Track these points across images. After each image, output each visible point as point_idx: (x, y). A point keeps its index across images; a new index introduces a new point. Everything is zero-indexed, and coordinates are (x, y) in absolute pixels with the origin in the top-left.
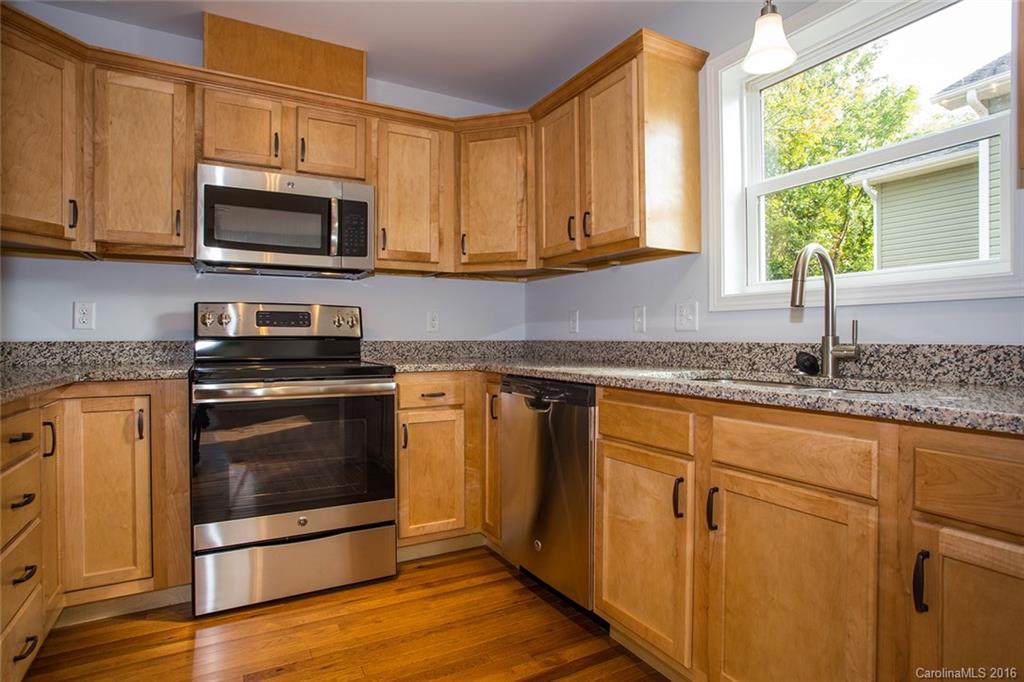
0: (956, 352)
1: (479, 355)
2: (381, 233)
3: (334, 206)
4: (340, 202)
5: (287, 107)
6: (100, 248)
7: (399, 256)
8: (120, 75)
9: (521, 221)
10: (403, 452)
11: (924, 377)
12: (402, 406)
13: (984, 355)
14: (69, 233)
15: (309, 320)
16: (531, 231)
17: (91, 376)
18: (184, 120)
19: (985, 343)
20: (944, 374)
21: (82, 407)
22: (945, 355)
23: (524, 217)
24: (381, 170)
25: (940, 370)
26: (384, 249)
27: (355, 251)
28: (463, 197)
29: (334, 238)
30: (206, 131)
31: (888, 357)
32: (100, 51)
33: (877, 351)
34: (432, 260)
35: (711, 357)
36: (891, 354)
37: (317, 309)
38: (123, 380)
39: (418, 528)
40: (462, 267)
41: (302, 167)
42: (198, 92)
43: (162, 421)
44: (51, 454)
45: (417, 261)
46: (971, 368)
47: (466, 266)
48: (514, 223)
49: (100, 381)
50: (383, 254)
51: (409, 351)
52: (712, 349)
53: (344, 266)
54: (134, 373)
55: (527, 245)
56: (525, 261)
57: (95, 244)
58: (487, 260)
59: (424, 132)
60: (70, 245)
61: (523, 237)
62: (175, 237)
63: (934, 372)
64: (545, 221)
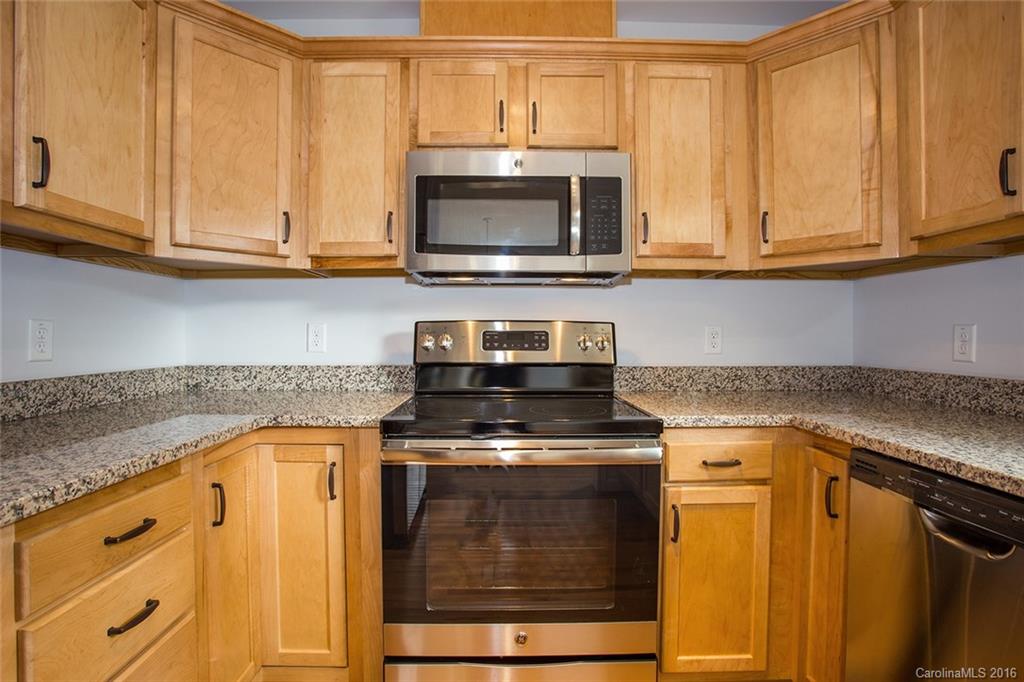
1: (781, 387)
2: (641, 220)
3: (575, 189)
4: (583, 180)
5: (515, 67)
6: (314, 264)
7: (668, 252)
8: (334, 64)
9: (869, 180)
10: (670, 548)
12: (671, 479)
14: (283, 249)
15: (547, 341)
16: (890, 194)
17: (279, 419)
18: (397, 103)
21: (275, 455)
23: (875, 172)
24: (640, 133)
26: (645, 242)
27: (604, 246)
28: (762, 157)
29: (576, 230)
30: (420, 113)
32: (315, 41)
34: (716, 254)
37: (559, 327)
38: (312, 427)
39: (692, 662)
40: (762, 261)
41: (534, 140)
42: (412, 68)
43: (357, 478)
44: (220, 523)
45: (693, 257)
47: (767, 260)
48: (855, 185)
49: (288, 427)
50: (644, 250)
51: (679, 380)
53: (590, 268)
54: (323, 418)
55: (881, 219)
56: (879, 245)
57: (310, 259)
58: (805, 248)
59: (701, 70)
60: (286, 262)
61: (874, 205)
62: (387, 244)
64: (926, 172)
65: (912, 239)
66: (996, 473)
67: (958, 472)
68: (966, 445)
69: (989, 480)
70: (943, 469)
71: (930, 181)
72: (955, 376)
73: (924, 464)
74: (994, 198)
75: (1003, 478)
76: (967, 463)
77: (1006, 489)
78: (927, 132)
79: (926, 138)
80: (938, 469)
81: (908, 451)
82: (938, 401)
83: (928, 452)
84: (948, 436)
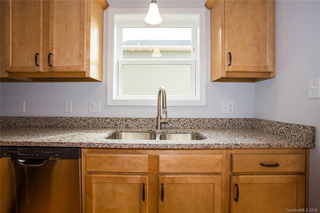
0: (190, 120)
11: (182, 127)
13: (196, 121)
19: (196, 117)
20: (187, 126)
22: (187, 121)
25: (186, 125)
31: (173, 122)
33: (170, 120)
35: (109, 123)
36: (174, 121)
46: (193, 124)
52: (109, 120)
63: (185, 126)
64: (12, 51)
65: (6, 72)
66: (41, 142)
67: (30, 145)
68: (29, 137)
69: (39, 144)
70: (25, 145)
71: (13, 54)
72: (19, 117)
73: (18, 145)
74: (33, 66)
75: (42, 143)
76: (32, 141)
77: (43, 146)
78: (12, 38)
79: (12, 40)
80: (23, 145)
81: (12, 143)
82: (13, 125)
83: (20, 141)
84: (22, 135)
